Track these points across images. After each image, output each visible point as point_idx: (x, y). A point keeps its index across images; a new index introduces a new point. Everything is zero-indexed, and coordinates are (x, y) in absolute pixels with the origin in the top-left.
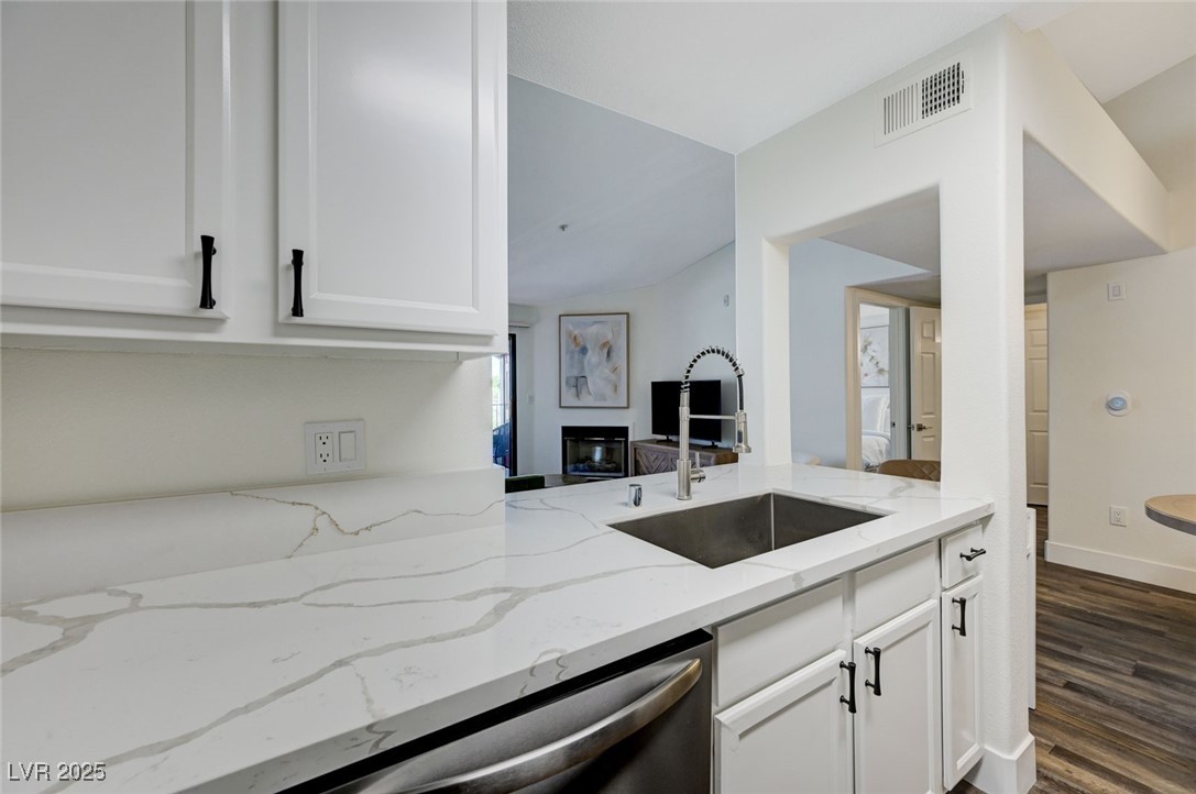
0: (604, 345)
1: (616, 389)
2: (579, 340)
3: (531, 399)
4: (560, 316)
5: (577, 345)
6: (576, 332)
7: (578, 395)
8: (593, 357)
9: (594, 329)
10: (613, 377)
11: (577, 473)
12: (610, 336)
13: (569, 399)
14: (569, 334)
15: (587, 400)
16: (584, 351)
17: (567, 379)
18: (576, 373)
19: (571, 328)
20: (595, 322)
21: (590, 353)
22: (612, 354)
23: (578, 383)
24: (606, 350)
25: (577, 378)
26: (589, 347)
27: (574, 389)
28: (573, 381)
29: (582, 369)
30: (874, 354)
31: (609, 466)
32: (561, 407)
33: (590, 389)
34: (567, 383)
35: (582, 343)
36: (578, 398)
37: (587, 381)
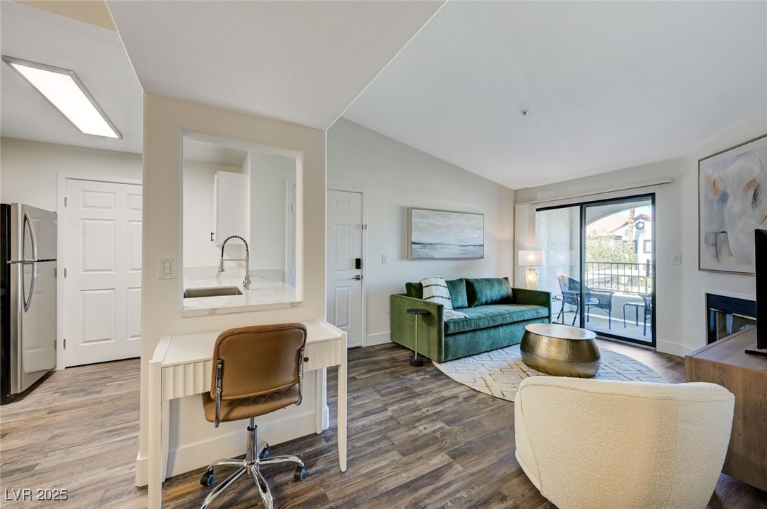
0: (749, 185)
2: (720, 186)
6: (715, 176)
7: (717, 256)
8: (735, 205)
9: (735, 168)
12: (757, 171)
13: (709, 262)
14: (709, 180)
16: (724, 198)
17: (707, 235)
18: (715, 228)
19: (710, 172)
20: (740, 156)
21: (731, 199)
22: (760, 197)
24: (752, 193)
25: (716, 234)
26: (729, 192)
28: (712, 238)
33: (731, 248)
34: (706, 240)
35: (722, 189)
36: (718, 260)
37: (727, 238)
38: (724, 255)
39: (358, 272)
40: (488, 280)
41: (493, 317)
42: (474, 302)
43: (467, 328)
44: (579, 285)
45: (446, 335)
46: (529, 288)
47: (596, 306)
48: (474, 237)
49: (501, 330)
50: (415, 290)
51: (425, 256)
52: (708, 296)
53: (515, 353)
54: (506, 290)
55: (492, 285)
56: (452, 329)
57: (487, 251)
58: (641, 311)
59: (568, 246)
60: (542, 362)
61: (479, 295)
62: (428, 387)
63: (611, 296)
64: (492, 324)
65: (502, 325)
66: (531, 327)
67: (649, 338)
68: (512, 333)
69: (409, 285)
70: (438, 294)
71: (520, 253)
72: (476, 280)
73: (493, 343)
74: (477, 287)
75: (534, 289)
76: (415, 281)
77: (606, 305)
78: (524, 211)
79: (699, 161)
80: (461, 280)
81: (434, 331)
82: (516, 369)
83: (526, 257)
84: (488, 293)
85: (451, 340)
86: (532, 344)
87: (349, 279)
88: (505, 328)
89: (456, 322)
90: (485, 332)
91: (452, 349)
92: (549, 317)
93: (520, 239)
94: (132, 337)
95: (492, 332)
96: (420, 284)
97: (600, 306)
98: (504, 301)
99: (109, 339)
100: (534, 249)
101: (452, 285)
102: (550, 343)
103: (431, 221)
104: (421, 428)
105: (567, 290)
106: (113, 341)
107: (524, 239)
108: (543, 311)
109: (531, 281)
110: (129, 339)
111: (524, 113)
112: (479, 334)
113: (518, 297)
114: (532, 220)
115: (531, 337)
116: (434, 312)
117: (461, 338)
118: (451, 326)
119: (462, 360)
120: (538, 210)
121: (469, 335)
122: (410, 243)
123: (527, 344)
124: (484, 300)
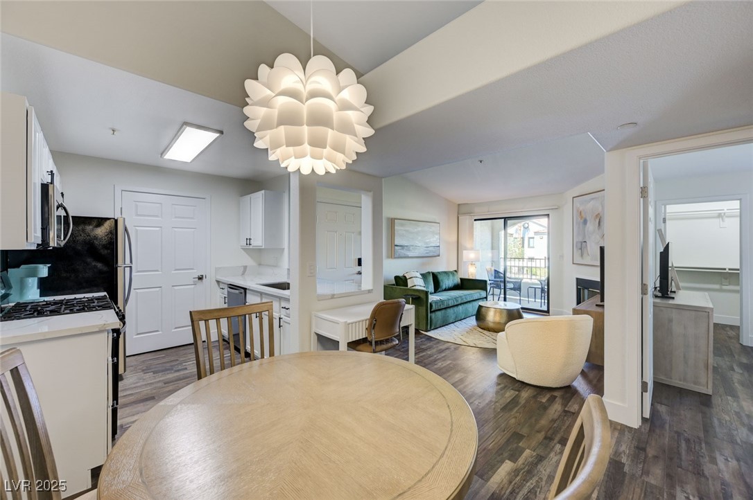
0: (597, 216)
2: (583, 214)
5: (582, 218)
6: (581, 209)
7: (582, 256)
8: (590, 226)
9: (590, 205)
10: (602, 241)
12: (600, 209)
13: (578, 258)
14: (578, 210)
15: (586, 260)
16: (585, 222)
17: (577, 242)
18: (581, 239)
19: (578, 205)
20: (593, 199)
21: (588, 223)
22: (601, 224)
23: (582, 247)
24: (597, 220)
25: (582, 243)
26: (588, 219)
27: (580, 251)
28: (579, 245)
29: (584, 236)
32: (573, 263)
33: (589, 250)
34: (576, 247)
35: (584, 216)
36: (582, 258)
37: (587, 245)
38: (585, 255)
39: (359, 269)
40: (445, 272)
41: (456, 298)
42: (438, 289)
43: (442, 307)
44: (502, 275)
45: (431, 312)
46: (471, 278)
47: (511, 289)
48: (433, 240)
49: (460, 307)
50: (401, 281)
51: (403, 256)
52: (577, 279)
53: (472, 321)
54: (457, 280)
55: (449, 276)
56: (434, 308)
57: (442, 251)
58: (539, 292)
59: (490, 246)
60: (491, 325)
61: (441, 284)
62: (429, 345)
63: (521, 282)
64: (456, 303)
65: (461, 304)
66: (482, 303)
67: (545, 308)
68: (466, 309)
69: (396, 278)
70: (417, 283)
71: (465, 252)
72: (439, 273)
73: (456, 317)
74: (440, 278)
75: (474, 278)
76: (401, 275)
77: (517, 288)
78: (466, 221)
79: (573, 198)
80: (429, 272)
81: (423, 310)
82: (475, 331)
83: (468, 255)
84: (447, 282)
85: (433, 315)
86: (484, 313)
87: (354, 274)
88: (462, 305)
89: (436, 302)
90: (451, 309)
91: (434, 321)
92: (486, 298)
93: (462, 241)
94: (176, 328)
95: (455, 309)
96: (405, 277)
97: (514, 289)
98: (456, 287)
99: (157, 331)
100: (472, 249)
101: (424, 276)
102: (495, 312)
103: (407, 229)
104: (440, 364)
105: (493, 278)
106: (160, 332)
107: (465, 242)
108: (483, 294)
109: (472, 272)
110: (173, 330)
111: (481, 162)
112: (449, 310)
113: (465, 284)
114: (472, 228)
115: (483, 310)
116: (423, 296)
117: (439, 313)
118: (434, 305)
119: (439, 329)
120: (475, 220)
121: (443, 311)
122: (393, 245)
123: (480, 315)
124: (444, 287)
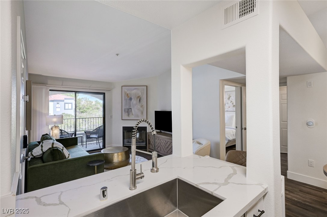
0: (138, 97)
1: (142, 113)
2: (129, 95)
3: (111, 117)
4: (122, 86)
6: (128, 92)
7: (128, 115)
8: (134, 101)
9: (134, 92)
10: (141, 109)
11: (128, 144)
12: (140, 94)
13: (126, 116)
14: (125, 93)
15: (132, 117)
16: (131, 99)
17: (125, 109)
18: (127, 107)
19: (126, 91)
20: (136, 89)
22: (141, 101)
23: (128, 111)
24: (139, 99)
25: (128, 109)
26: (132, 98)
27: (127, 113)
28: (127, 110)
29: (130, 106)
30: (232, 100)
31: (140, 141)
33: (133, 113)
34: (124, 111)
35: (130, 97)
36: (129, 116)
37: (132, 110)
38: (131, 115)
52: (124, 127)
